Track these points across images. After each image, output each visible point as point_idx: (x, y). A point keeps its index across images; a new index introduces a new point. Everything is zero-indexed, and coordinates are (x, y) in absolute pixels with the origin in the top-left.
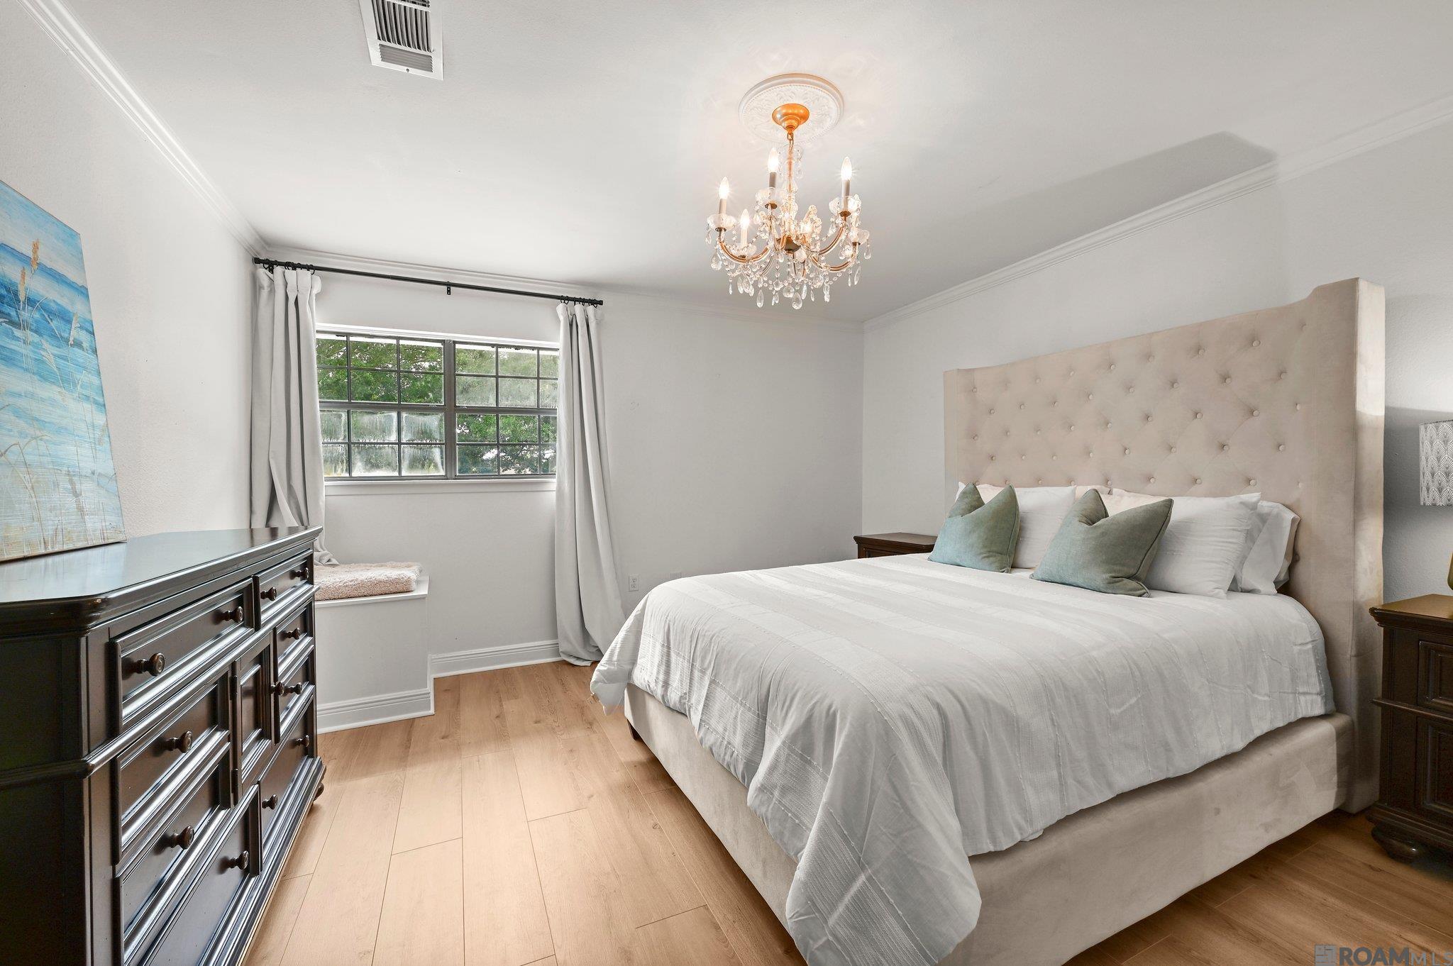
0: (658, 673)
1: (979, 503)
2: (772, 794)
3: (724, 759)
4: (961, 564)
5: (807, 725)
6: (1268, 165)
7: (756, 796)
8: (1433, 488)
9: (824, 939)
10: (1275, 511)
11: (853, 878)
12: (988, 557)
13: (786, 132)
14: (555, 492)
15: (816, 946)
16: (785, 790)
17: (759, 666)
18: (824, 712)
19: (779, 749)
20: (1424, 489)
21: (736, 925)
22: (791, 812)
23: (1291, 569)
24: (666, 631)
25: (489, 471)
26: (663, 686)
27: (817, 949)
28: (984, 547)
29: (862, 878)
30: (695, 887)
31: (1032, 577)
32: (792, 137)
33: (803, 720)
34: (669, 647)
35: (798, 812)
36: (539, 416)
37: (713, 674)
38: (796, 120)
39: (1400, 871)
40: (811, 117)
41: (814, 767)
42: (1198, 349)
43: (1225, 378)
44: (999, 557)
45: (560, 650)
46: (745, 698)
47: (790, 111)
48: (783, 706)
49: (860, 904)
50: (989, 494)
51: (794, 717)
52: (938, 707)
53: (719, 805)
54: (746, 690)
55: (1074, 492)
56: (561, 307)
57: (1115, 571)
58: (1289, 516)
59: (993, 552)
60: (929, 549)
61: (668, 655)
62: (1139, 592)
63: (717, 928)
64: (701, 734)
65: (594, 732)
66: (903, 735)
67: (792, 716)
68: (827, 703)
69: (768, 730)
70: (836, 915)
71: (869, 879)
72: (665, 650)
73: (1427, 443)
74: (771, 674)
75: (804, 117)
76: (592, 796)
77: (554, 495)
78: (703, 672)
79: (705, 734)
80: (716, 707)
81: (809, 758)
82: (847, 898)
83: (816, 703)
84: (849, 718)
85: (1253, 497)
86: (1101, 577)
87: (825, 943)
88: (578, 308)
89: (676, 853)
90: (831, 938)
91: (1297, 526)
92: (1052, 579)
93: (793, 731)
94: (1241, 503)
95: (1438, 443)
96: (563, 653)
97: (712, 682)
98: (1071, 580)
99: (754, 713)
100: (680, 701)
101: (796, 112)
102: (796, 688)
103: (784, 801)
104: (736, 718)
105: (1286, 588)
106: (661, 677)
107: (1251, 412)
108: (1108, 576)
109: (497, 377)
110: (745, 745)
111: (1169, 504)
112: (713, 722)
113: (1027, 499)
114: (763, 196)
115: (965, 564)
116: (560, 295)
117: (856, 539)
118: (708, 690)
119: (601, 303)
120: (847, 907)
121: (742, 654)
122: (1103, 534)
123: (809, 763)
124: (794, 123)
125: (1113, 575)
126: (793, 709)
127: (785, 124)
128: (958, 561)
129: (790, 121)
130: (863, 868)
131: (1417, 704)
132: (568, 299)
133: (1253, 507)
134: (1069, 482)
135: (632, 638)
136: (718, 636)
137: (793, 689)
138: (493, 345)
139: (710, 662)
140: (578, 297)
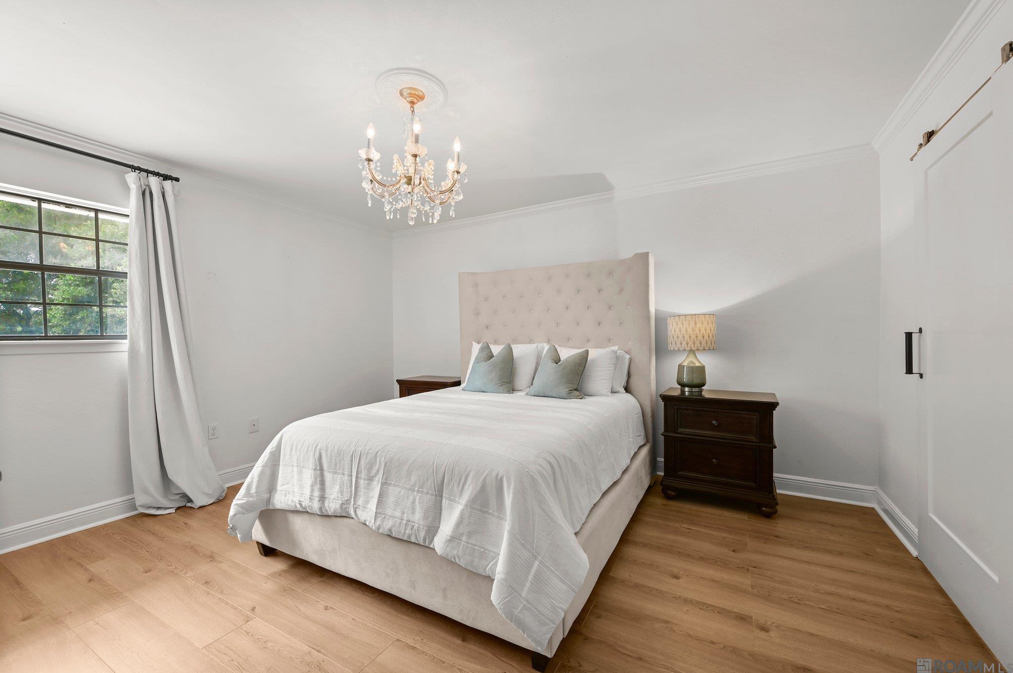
0: (312, 491)
1: (492, 356)
2: (460, 540)
3: (405, 533)
4: (485, 391)
5: (483, 489)
6: (611, 192)
7: (447, 546)
8: (674, 343)
9: (522, 605)
10: (622, 354)
11: (531, 566)
12: (502, 385)
13: (409, 105)
14: (127, 353)
15: (518, 611)
16: (470, 534)
17: (431, 463)
18: (494, 479)
19: (463, 510)
20: (670, 344)
21: (424, 641)
22: (475, 545)
23: (628, 382)
24: (317, 458)
25: (31, 332)
26: (319, 501)
27: (519, 613)
28: (499, 380)
29: (537, 563)
30: (383, 633)
31: (527, 394)
32: (413, 109)
33: (478, 488)
34: (322, 470)
35: (482, 544)
36: (100, 278)
37: (384, 478)
38: (416, 99)
39: (671, 503)
40: (425, 100)
41: (490, 514)
42: (589, 275)
43: (600, 290)
44: (507, 385)
45: (137, 504)
46: (422, 487)
47: (413, 92)
48: (459, 484)
49: (538, 578)
50: (496, 350)
51: (471, 489)
52: (549, 463)
53: (392, 570)
54: (421, 482)
55: (537, 346)
56: (131, 177)
57: (570, 387)
58: (628, 356)
59: (504, 382)
60: (458, 383)
61: (322, 475)
62: (581, 397)
63: (414, 648)
64: (378, 523)
65: (221, 562)
66: (540, 480)
67: (468, 488)
68: (494, 474)
69: (445, 502)
70: (526, 589)
71: (541, 562)
72: (318, 472)
73: (671, 324)
74: (444, 466)
75: (422, 98)
76: (254, 608)
77: (125, 357)
78: (370, 479)
79: (383, 521)
80: (391, 500)
81: (486, 510)
82: (530, 577)
83: (486, 477)
84: (512, 478)
85: (615, 348)
86: (564, 391)
87: (523, 606)
88: (154, 181)
89: (355, 618)
90: (525, 603)
91: (631, 361)
92: (539, 394)
93: (472, 496)
94: (612, 351)
95: (675, 324)
96: (140, 506)
97: (383, 484)
98: (549, 394)
99: (432, 495)
100: (341, 507)
101: (417, 93)
102: (468, 470)
103: (471, 541)
104: (414, 502)
105: (627, 389)
106: (317, 494)
107: (610, 308)
108: (567, 390)
109: (40, 232)
110: (425, 518)
111: (587, 352)
112: (389, 512)
113: (518, 350)
114: (411, 148)
115: (488, 391)
116: (131, 164)
117: (398, 381)
118: (380, 491)
119: (177, 180)
120: (531, 582)
121: (413, 459)
122: (564, 368)
123: (487, 512)
124: (415, 101)
125: (570, 389)
126: (468, 483)
127: (409, 99)
128: (484, 389)
129: (413, 98)
130: (536, 558)
131: (675, 432)
132: (140, 169)
133: (615, 352)
134: (531, 341)
135: (268, 472)
136: (382, 451)
137: (466, 470)
138: (33, 199)
139: (378, 471)
140: (151, 169)
